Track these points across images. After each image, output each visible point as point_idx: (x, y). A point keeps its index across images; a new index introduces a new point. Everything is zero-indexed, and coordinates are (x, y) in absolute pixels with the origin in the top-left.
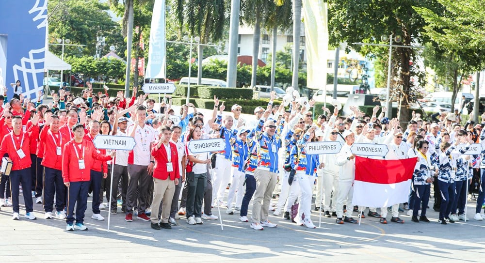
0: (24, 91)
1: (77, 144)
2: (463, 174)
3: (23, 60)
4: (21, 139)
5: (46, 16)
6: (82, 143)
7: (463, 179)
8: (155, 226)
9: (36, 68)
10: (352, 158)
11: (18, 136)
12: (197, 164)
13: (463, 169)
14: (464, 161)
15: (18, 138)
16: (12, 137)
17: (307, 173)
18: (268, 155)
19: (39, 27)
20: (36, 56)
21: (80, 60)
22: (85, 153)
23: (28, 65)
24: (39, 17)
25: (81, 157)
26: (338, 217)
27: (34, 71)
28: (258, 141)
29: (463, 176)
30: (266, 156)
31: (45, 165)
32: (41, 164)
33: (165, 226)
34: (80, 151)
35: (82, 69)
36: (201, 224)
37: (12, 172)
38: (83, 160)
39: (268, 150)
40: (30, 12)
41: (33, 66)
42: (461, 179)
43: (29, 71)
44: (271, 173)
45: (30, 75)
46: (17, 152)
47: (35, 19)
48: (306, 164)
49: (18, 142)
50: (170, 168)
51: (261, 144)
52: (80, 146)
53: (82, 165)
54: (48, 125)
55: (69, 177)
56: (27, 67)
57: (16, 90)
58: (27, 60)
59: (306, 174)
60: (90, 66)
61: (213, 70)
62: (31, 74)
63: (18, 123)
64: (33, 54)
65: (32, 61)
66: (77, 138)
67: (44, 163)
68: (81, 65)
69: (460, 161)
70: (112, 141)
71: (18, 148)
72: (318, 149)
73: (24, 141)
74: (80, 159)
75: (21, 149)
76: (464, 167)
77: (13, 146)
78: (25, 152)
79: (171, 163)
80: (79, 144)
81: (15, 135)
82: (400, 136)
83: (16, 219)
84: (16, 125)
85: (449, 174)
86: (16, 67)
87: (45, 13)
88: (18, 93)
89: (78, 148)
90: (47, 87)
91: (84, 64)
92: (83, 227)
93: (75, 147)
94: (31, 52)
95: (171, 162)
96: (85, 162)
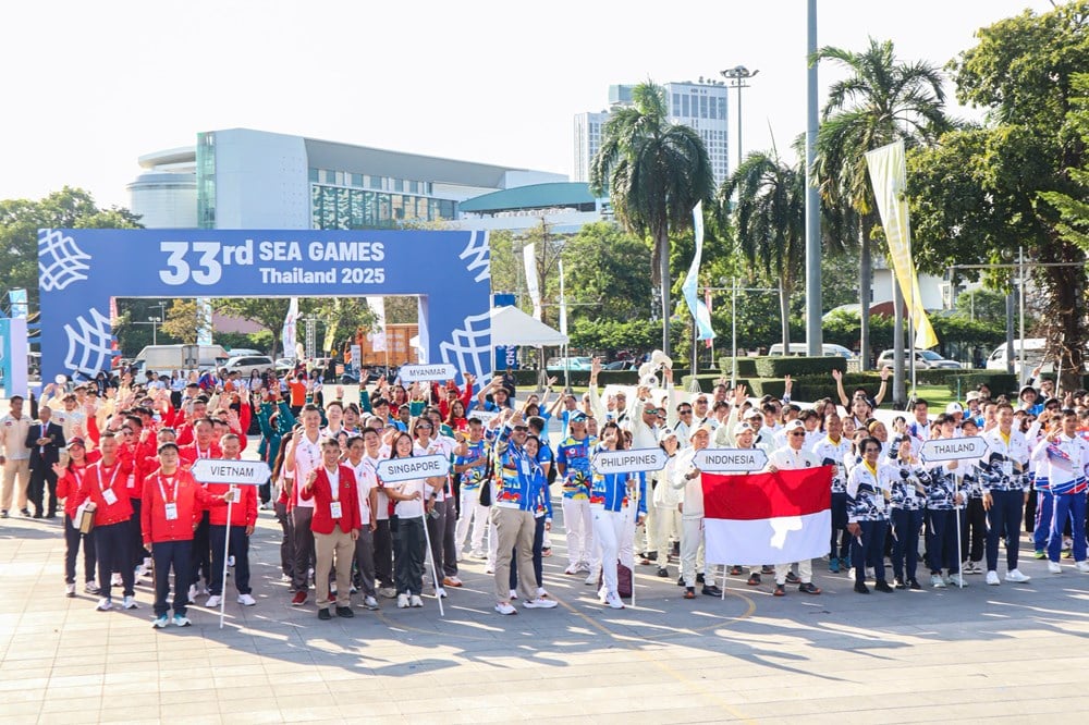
1: (164, 477)
2: (944, 498)
3: (456, 333)
5: (487, 262)
6: (173, 476)
7: (944, 506)
8: (324, 615)
9: (478, 345)
10: (693, 476)
11: (109, 467)
12: (401, 502)
13: (945, 489)
14: (946, 472)
15: (107, 470)
16: (99, 468)
17: (608, 507)
18: (517, 480)
19: (478, 279)
20: (476, 326)
21: (624, 326)
22: (179, 492)
23: (464, 342)
24: (477, 263)
25: (170, 500)
26: (687, 585)
27: (474, 350)
28: (500, 455)
29: (945, 502)
30: (513, 482)
33: (344, 612)
34: (169, 489)
35: (627, 341)
36: (418, 606)
38: (174, 505)
39: (516, 472)
40: (462, 256)
41: (472, 342)
42: (940, 507)
43: (466, 350)
44: (522, 512)
45: (468, 357)
47: (470, 268)
48: (604, 491)
49: (107, 477)
50: (336, 511)
51: (504, 461)
52: (170, 481)
53: (172, 512)
55: (150, 535)
56: (462, 345)
58: (463, 333)
59: (606, 509)
60: (640, 335)
61: (835, 329)
62: (470, 354)
63: (108, 444)
64: (472, 323)
65: (470, 334)
66: (165, 466)
68: (625, 335)
69: (939, 473)
70: (226, 470)
72: (620, 462)
74: (169, 502)
75: (110, 489)
76: (947, 484)
79: (339, 504)
80: (170, 476)
81: (103, 465)
82: (800, 431)
83: (100, 609)
85: (903, 492)
86: (444, 346)
87: (487, 256)
89: (165, 484)
91: (630, 332)
92: (182, 621)
93: (160, 483)
94: (468, 321)
95: (339, 500)
96: (178, 508)
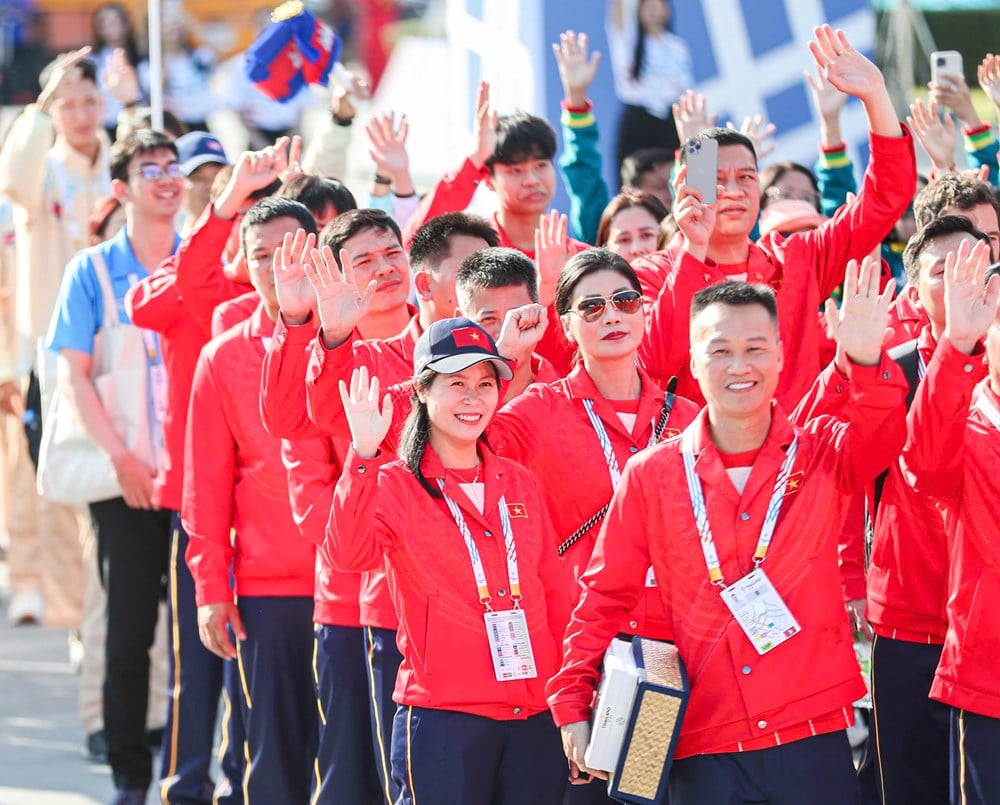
0: (704, 67)
4: (772, 480)
11: (747, 459)
15: (739, 476)
16: (690, 464)
31: (964, 702)
32: (934, 693)
37: (680, 766)
46: (725, 595)
54: (965, 347)
57: (638, 69)
63: (738, 342)
67: (961, 680)
71: (738, 565)
73: (788, 501)
75: (759, 573)
77: (697, 539)
78: (792, 601)
81: (714, 451)
84: (721, 364)
88: (652, 94)
90: (902, 28)
